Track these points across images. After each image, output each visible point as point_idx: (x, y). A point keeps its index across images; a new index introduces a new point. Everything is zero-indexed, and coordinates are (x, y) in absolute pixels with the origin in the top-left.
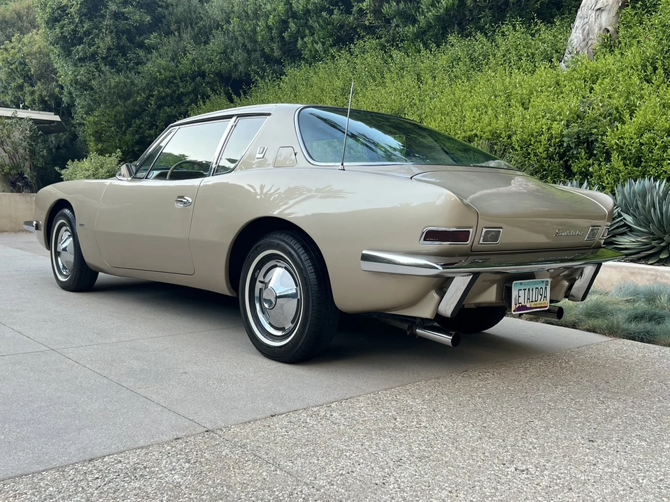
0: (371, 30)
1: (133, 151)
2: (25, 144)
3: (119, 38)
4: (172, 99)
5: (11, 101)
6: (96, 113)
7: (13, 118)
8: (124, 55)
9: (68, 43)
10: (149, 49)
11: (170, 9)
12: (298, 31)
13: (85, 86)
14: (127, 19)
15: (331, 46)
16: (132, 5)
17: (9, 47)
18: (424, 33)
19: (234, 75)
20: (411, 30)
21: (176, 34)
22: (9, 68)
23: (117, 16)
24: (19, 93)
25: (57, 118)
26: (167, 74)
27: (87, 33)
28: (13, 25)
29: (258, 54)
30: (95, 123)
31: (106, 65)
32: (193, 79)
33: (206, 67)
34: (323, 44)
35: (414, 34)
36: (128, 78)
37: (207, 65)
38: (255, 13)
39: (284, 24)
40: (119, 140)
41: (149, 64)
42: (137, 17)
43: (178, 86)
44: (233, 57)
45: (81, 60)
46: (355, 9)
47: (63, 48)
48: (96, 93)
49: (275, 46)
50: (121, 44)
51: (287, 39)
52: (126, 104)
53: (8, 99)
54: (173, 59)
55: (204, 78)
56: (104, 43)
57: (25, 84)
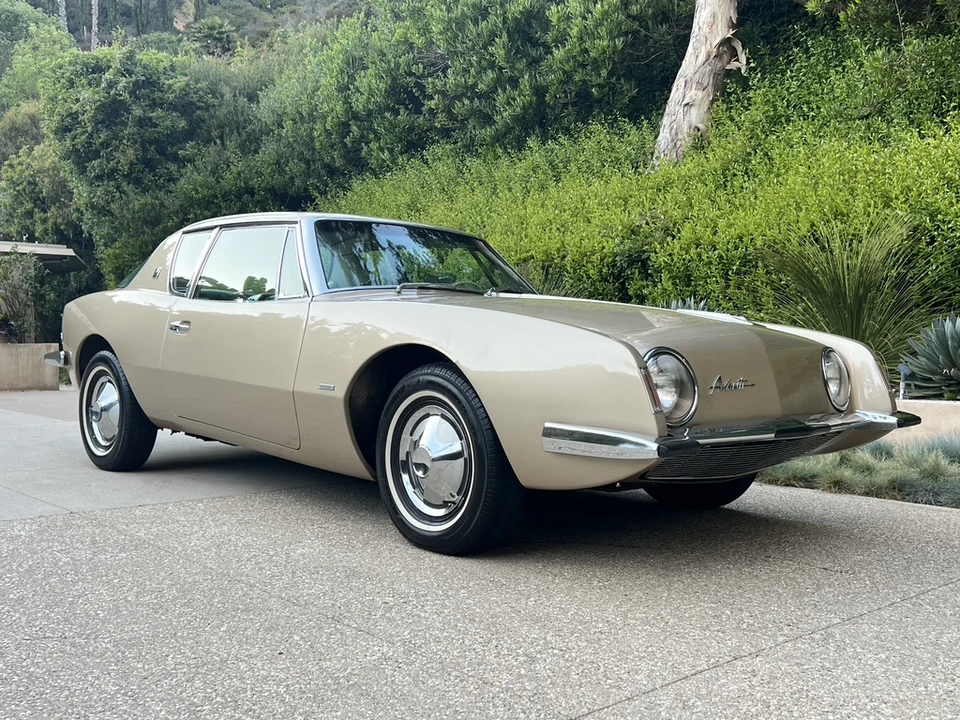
0: (446, 133)
2: (26, 286)
3: (145, 150)
6: (117, 244)
7: (12, 253)
8: (153, 169)
9: (81, 158)
10: (182, 162)
11: (212, 111)
12: (362, 136)
13: (102, 211)
14: (156, 126)
15: (401, 154)
16: (162, 108)
17: (15, 162)
18: (505, 135)
19: (292, 191)
20: (489, 131)
21: (218, 141)
22: (15, 190)
23: (142, 122)
24: (28, 222)
25: (70, 252)
26: (205, 192)
27: (105, 145)
28: (26, 133)
29: (318, 164)
30: (116, 257)
31: (129, 184)
32: (240, 197)
33: (255, 182)
34: (391, 151)
35: (492, 138)
36: (157, 198)
37: (255, 180)
38: (310, 115)
39: (344, 128)
41: (182, 181)
42: (168, 123)
43: (220, 207)
44: (287, 169)
45: (99, 178)
46: (425, 109)
47: (77, 164)
48: (117, 218)
49: (336, 154)
50: (149, 157)
51: (350, 145)
52: (155, 232)
53: (13, 229)
54: (213, 173)
55: (253, 197)
56: (126, 156)
57: (36, 210)
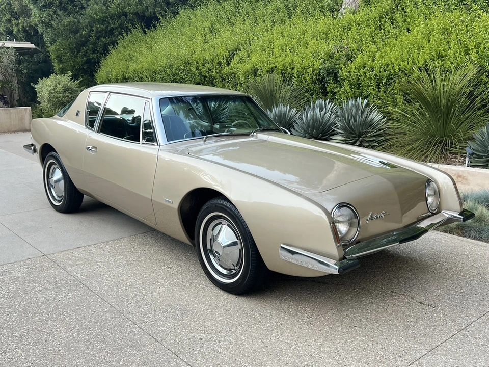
1: (83, 68)
2: (11, 66)
4: (106, 32)
5: (4, 31)
6: (57, 43)
7: (2, 48)
13: (48, 25)
19: (147, 14)
24: (9, 25)
25: (33, 46)
26: (101, 15)
30: (57, 50)
31: (60, 10)
32: (119, 17)
33: (127, 9)
36: (76, 18)
37: (128, 8)
40: (74, 62)
41: (89, 9)
43: (109, 23)
45: (44, 6)
48: (55, 29)
52: (76, 37)
54: (105, 4)
55: (126, 17)
57: (12, 19)
